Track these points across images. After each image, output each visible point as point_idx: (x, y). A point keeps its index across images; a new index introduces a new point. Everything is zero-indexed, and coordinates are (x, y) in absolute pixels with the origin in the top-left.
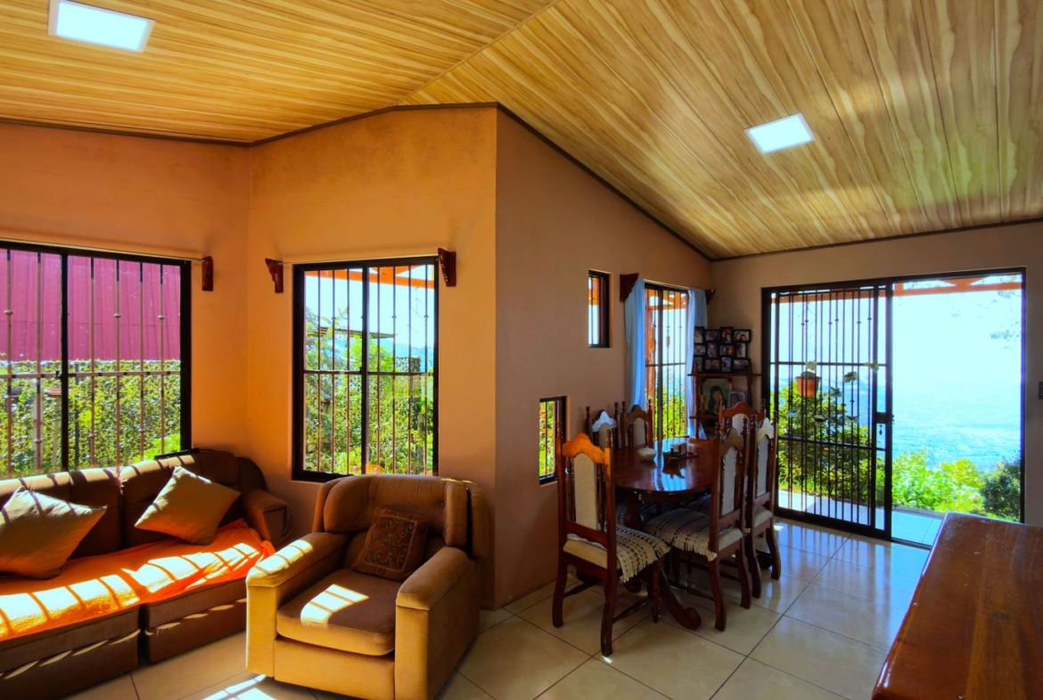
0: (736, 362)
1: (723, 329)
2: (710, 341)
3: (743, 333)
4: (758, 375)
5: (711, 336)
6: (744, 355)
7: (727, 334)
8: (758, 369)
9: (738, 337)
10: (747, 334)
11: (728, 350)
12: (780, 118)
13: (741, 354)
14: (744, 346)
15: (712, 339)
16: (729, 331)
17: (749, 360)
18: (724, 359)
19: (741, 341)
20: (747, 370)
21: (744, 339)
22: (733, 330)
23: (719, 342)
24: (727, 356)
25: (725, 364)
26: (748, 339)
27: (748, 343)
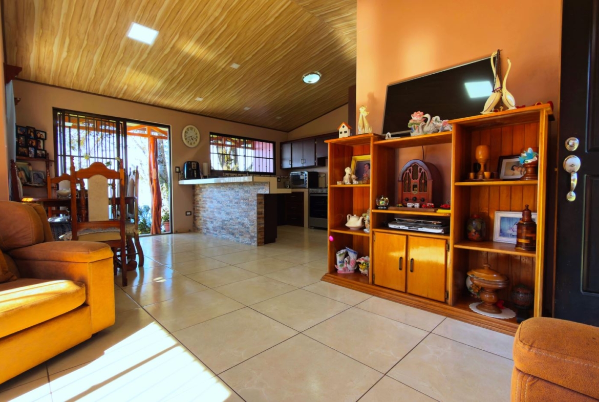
0: (38, 152)
1: (28, 128)
2: (20, 134)
3: (41, 133)
4: (53, 161)
5: (20, 130)
6: (42, 147)
7: (31, 132)
8: (52, 157)
9: (39, 135)
10: (44, 134)
11: (32, 142)
12: (151, 27)
13: (40, 146)
14: (42, 141)
15: (21, 133)
16: (32, 130)
17: (46, 151)
18: (30, 148)
19: (40, 138)
20: (45, 157)
21: (42, 137)
22: (35, 131)
23: (27, 137)
24: (32, 146)
25: (31, 152)
26: (44, 138)
27: (44, 140)
